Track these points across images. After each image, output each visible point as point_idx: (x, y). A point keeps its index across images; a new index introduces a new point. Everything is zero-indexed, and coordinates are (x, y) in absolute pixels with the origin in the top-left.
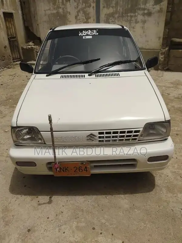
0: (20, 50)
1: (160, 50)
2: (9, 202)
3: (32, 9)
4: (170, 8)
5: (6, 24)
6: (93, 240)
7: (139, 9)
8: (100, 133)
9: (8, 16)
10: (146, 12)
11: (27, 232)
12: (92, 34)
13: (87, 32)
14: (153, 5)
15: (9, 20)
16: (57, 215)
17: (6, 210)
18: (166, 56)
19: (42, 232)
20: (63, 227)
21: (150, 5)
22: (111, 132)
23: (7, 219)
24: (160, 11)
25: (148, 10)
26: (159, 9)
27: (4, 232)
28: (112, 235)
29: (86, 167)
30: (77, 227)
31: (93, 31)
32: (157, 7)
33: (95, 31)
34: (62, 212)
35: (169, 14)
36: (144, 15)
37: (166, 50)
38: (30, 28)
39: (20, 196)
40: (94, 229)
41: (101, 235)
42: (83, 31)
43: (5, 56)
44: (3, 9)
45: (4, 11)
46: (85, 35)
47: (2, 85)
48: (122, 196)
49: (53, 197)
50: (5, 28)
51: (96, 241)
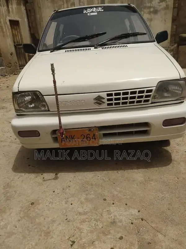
0: (26, 57)
1: (169, 47)
2: (11, 180)
3: (38, 16)
4: (177, 4)
5: (12, 31)
6: (105, 210)
7: (145, 7)
8: (108, 95)
9: (14, 24)
10: (152, 9)
11: (31, 205)
12: (97, 11)
13: (92, 10)
14: (159, 3)
15: (15, 27)
16: (63, 189)
17: (8, 186)
18: (175, 52)
19: (47, 204)
20: (70, 199)
21: (156, 2)
22: (120, 93)
23: (8, 195)
24: (167, 8)
25: (154, 8)
26: (165, 6)
27: (5, 206)
28: (126, 204)
29: (94, 135)
30: (86, 199)
31: (98, 9)
32: (163, 4)
33: (100, 8)
34: (69, 187)
35: (176, 10)
36: (150, 13)
37: (174, 47)
38: (36, 35)
39: (24, 174)
40: (105, 200)
41: (113, 205)
42: (88, 9)
43: (12, 63)
44: (9, 17)
45: (10, 18)
46: (89, 12)
47: (8, 87)
48: (136, 170)
49: (59, 174)
50: (11, 35)
51: (108, 211)
